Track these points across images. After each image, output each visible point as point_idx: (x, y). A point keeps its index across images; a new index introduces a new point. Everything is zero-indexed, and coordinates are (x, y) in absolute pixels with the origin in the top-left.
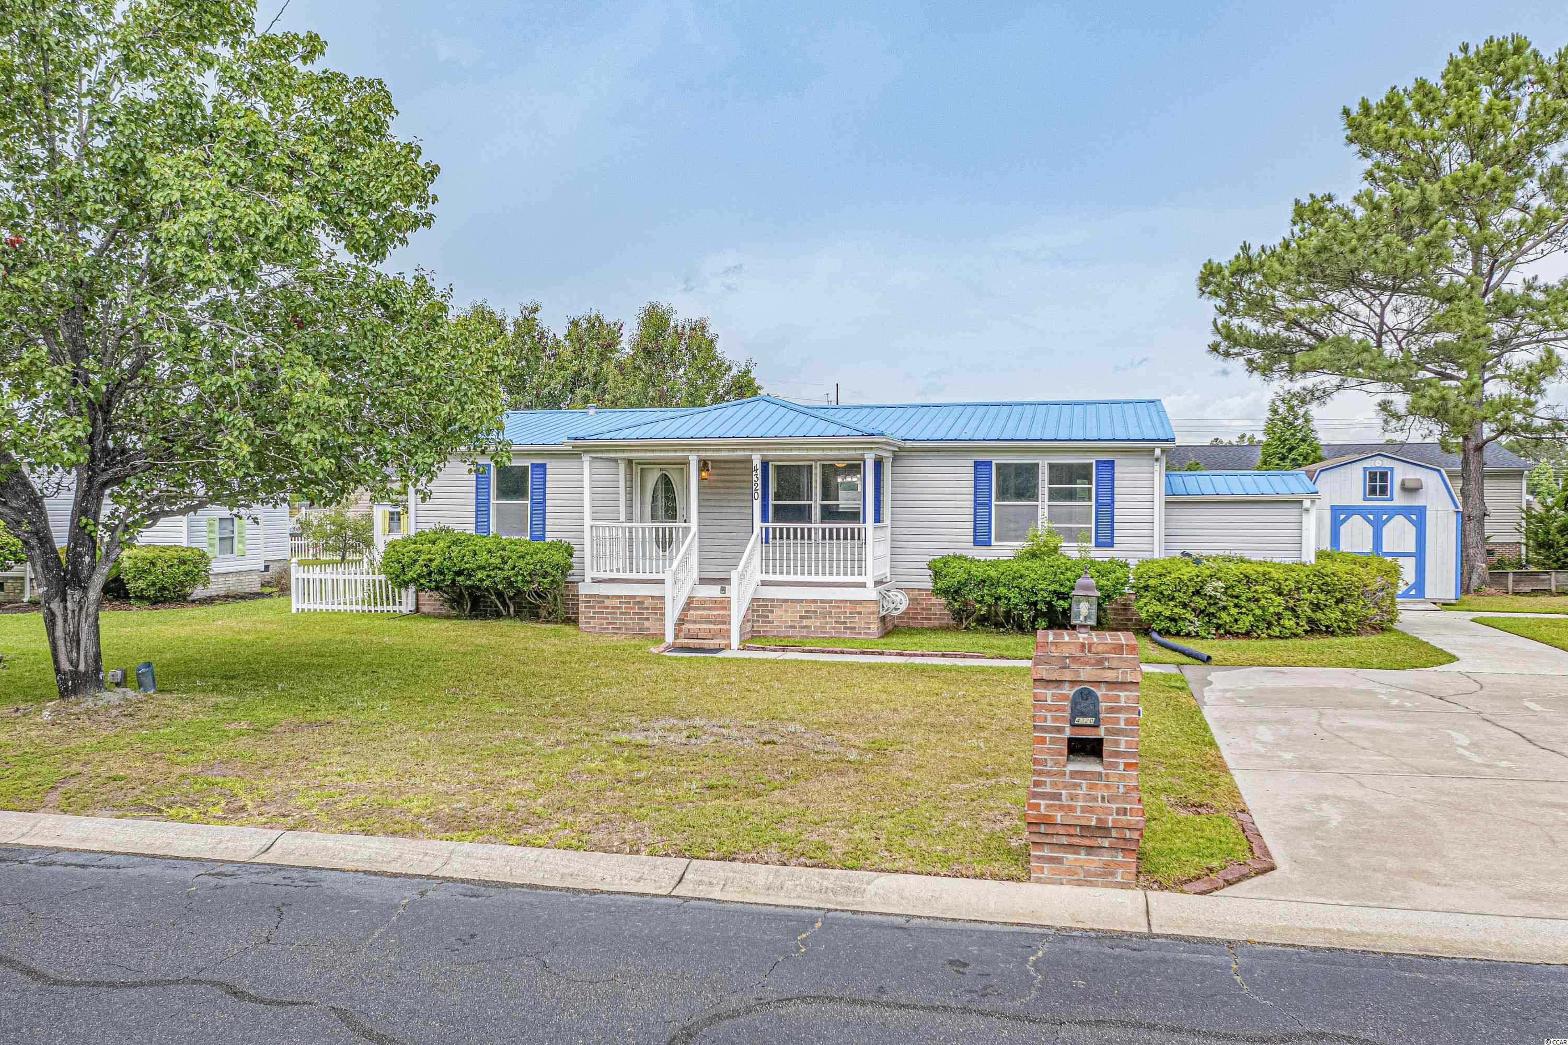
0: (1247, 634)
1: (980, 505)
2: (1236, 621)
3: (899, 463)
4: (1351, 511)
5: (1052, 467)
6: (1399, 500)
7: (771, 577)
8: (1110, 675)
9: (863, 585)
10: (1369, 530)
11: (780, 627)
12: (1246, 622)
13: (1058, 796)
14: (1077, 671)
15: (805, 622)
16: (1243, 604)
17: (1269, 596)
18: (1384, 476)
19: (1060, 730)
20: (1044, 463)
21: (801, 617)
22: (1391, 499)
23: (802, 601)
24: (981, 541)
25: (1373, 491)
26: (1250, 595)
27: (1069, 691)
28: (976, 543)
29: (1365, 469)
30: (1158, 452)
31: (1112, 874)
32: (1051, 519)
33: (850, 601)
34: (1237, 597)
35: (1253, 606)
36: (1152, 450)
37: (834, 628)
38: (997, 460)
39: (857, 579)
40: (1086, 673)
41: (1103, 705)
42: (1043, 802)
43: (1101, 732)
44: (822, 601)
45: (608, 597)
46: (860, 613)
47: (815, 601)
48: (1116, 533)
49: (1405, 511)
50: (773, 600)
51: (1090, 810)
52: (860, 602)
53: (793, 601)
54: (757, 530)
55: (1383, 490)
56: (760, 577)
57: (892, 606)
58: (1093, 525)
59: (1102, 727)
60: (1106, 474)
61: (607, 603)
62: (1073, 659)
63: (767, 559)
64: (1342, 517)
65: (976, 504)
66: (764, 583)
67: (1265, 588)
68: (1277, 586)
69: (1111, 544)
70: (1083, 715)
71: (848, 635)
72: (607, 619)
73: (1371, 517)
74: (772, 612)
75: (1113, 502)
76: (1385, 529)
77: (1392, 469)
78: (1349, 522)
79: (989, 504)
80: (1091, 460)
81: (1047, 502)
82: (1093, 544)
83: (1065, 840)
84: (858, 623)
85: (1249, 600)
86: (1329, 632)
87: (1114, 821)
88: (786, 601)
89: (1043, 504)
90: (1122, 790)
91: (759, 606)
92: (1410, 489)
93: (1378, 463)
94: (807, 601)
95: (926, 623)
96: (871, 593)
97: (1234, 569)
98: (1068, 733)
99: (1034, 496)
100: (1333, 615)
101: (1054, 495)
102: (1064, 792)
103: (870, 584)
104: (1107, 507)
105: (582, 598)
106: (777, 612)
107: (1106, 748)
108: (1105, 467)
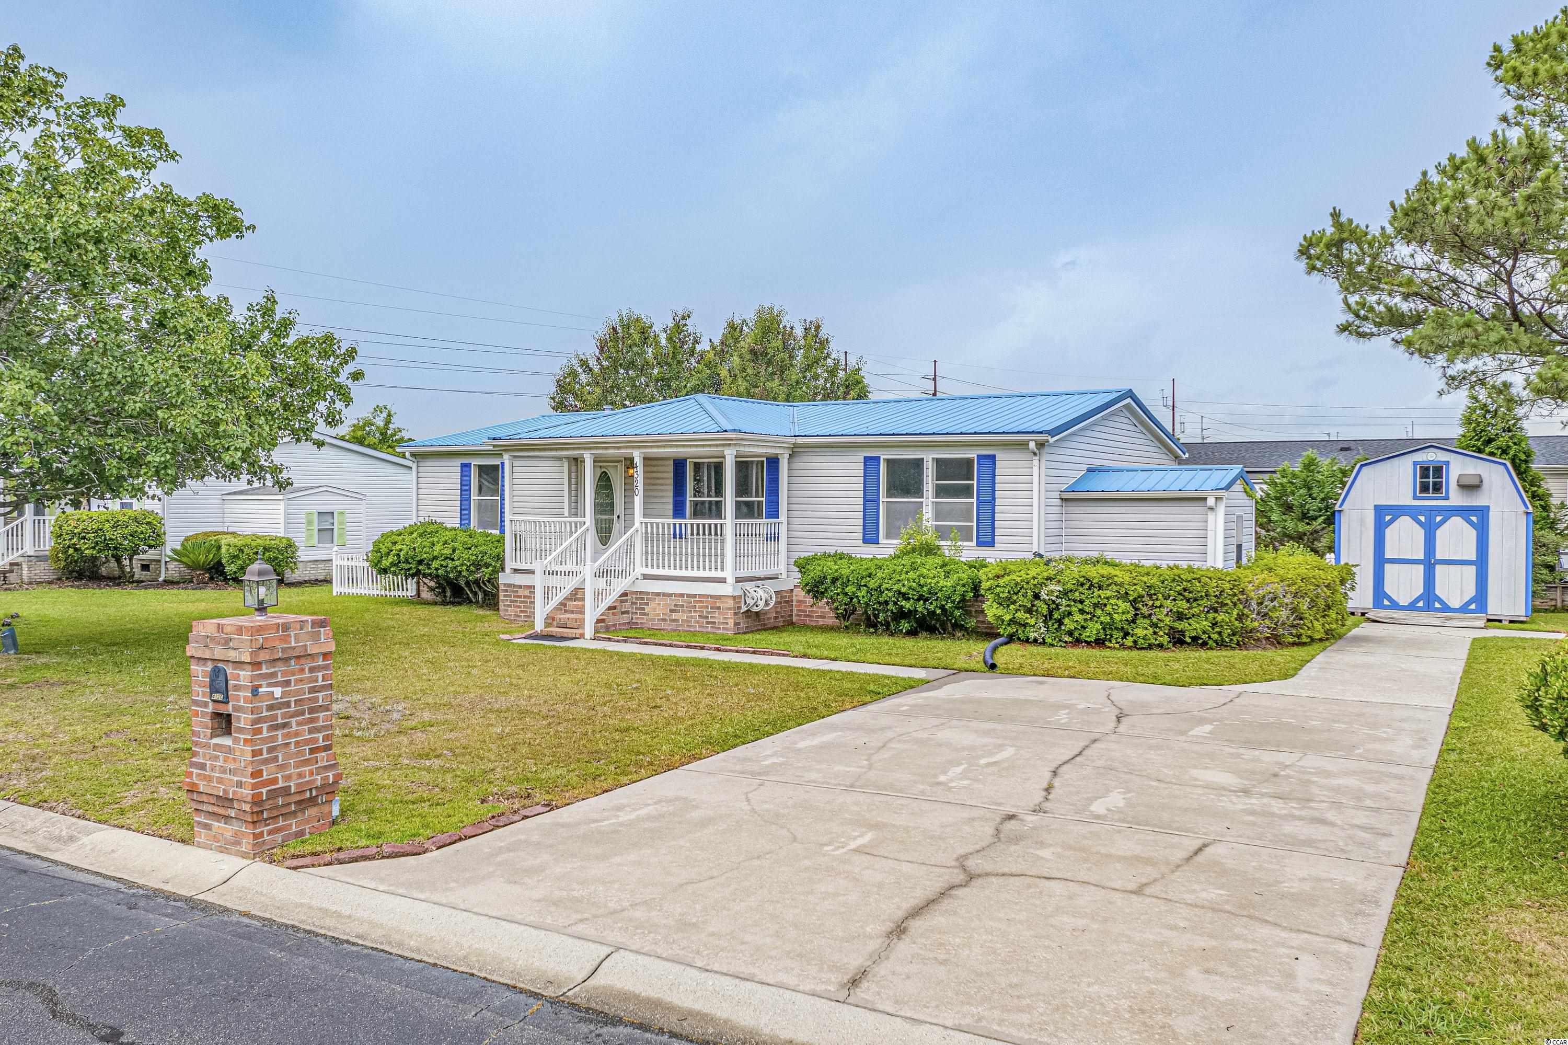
0: (1099, 643)
1: (870, 500)
2: (1084, 627)
3: (796, 460)
4: (1398, 511)
5: (938, 462)
6: (1456, 498)
7: (649, 571)
8: (232, 655)
9: (723, 581)
10: (1420, 533)
11: (653, 620)
12: (1093, 630)
13: (202, 766)
14: (212, 649)
15: (675, 616)
16: (1087, 609)
17: (1113, 601)
18: (1438, 471)
19: (206, 705)
20: (929, 458)
21: (671, 611)
22: (1447, 498)
23: (670, 595)
24: (870, 537)
25: (1425, 488)
26: (1095, 601)
27: (209, 667)
28: (865, 541)
29: (1415, 463)
30: (1032, 445)
31: (238, 843)
32: (938, 516)
33: (712, 596)
34: (1081, 602)
35: (1099, 612)
36: (1025, 444)
37: (698, 622)
38: (885, 455)
39: (719, 574)
40: (219, 652)
41: (231, 682)
42: (195, 771)
43: (229, 709)
44: (689, 596)
45: (520, 587)
46: (719, 608)
47: (682, 595)
48: (997, 532)
49: (1464, 512)
50: (647, 593)
51: (220, 781)
52: (719, 597)
53: (665, 595)
54: (637, 525)
55: (1437, 488)
56: (640, 570)
57: (752, 602)
58: (975, 524)
59: (231, 703)
60: (986, 470)
61: (520, 592)
62: (212, 638)
63: (647, 553)
64: (1388, 518)
65: (866, 501)
66: (646, 577)
67: (1109, 593)
68: (1122, 591)
69: (992, 544)
70: (217, 692)
71: (709, 630)
72: (519, 607)
73: (1422, 519)
74: (647, 604)
75: (994, 499)
76: (1439, 533)
77: (1447, 463)
78: (1396, 524)
79: (877, 501)
80: (972, 454)
81: (931, 499)
82: (975, 543)
83: (210, 808)
84: (718, 618)
85: (1096, 606)
86: (1198, 642)
87: (234, 792)
88: (658, 594)
89: (928, 501)
90: (243, 764)
91: (637, 598)
92: (1471, 486)
93: (1430, 456)
94: (676, 595)
95: (821, 622)
96: (727, 589)
97: (1074, 573)
98: (210, 709)
99: (919, 492)
100: (1196, 627)
101: (941, 491)
102: (208, 763)
103: (731, 580)
104: (989, 504)
105: (501, 588)
106: (652, 605)
107: (235, 724)
108: (987, 462)
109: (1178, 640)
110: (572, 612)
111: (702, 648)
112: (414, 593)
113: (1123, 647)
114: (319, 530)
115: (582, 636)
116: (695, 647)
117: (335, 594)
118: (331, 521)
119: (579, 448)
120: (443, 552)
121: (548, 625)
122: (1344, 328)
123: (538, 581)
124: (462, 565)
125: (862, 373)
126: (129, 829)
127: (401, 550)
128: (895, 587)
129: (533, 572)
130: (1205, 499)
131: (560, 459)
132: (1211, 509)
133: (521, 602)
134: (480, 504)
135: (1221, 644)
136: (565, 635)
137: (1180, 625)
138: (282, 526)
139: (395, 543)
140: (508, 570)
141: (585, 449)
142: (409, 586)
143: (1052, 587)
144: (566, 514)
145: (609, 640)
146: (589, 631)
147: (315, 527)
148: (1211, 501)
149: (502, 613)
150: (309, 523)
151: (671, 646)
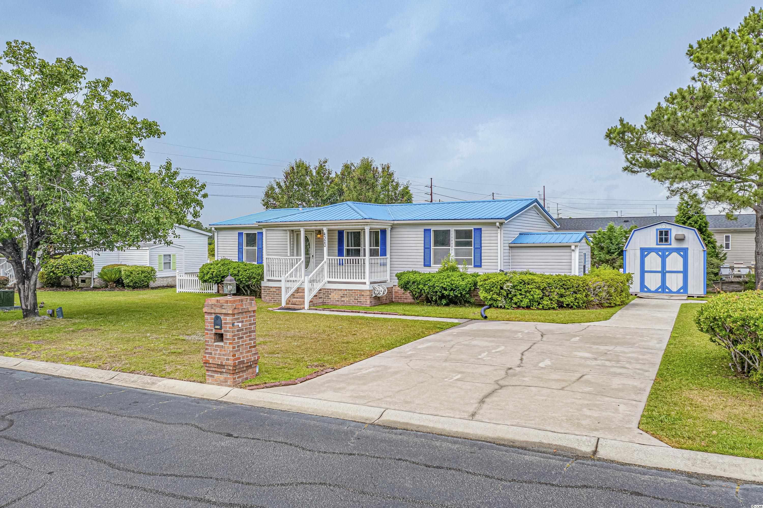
0: (528, 307)
1: (427, 248)
2: (521, 301)
3: (394, 230)
4: (650, 250)
5: (457, 232)
6: (674, 245)
7: (331, 280)
8: (224, 311)
9: (365, 283)
10: (659, 260)
11: (333, 301)
12: (525, 302)
13: (211, 354)
14: (215, 309)
15: (343, 299)
16: (523, 293)
17: (534, 290)
18: (667, 233)
19: (212, 330)
20: (452, 230)
21: (341, 297)
22: (670, 244)
23: (341, 290)
24: (427, 264)
25: (661, 240)
26: (526, 290)
27: (213, 316)
28: (425, 265)
29: (657, 230)
30: (498, 224)
31: (227, 382)
32: (457, 255)
33: (360, 290)
34: (520, 290)
35: (528, 294)
36: (495, 223)
37: (353, 301)
38: (433, 228)
39: (363, 281)
40: (218, 310)
41: (223, 322)
42: (207, 355)
43: (222, 331)
44: (349, 290)
45: (271, 287)
46: (363, 295)
47: (346, 290)
48: (483, 261)
49: (677, 250)
50: (330, 289)
51: (219, 358)
52: (363, 291)
53: (338, 290)
54: (325, 259)
55: (666, 240)
56: (327, 279)
57: (377, 292)
58: (473, 258)
59: (223, 330)
60: (478, 235)
61: (271, 290)
62: (215, 305)
63: (330, 272)
64: (646, 253)
65: (425, 248)
66: (329, 282)
67: (532, 286)
68: (538, 285)
69: (480, 266)
70: (217, 325)
71: (359, 305)
72: (271, 296)
73: (660, 253)
74: (330, 294)
75: (481, 247)
76: (667, 259)
77: (670, 229)
78: (649, 256)
79: (430, 248)
80: (472, 228)
81: (454, 247)
82: (473, 266)
83: (214, 369)
84: (362, 299)
85: (526, 292)
86: (569, 307)
87: (225, 363)
88: (335, 290)
89: (452, 248)
90: (228, 352)
91: (326, 292)
92: (680, 239)
93: (663, 227)
94: (343, 290)
95: (405, 301)
96: (367, 287)
97: (518, 278)
98: (214, 331)
99: (448, 244)
100: (567, 300)
101: (458, 244)
102: (213, 352)
103: (368, 283)
104: (479, 249)
105: (262, 288)
106: (332, 294)
107: (224, 337)
108: (478, 232)
109: (561, 306)
110: (297, 298)
111: (359, 312)
112: (216, 291)
113: (538, 309)
114: (164, 263)
115: (304, 308)
116: (355, 312)
117: (177, 292)
118: (169, 259)
119: (298, 226)
120: (234, 272)
121: (287, 304)
122: (625, 169)
123: (283, 285)
124: (243, 278)
125: (409, 189)
126: (176, 379)
127: (214, 272)
128: (441, 285)
129: (280, 281)
130: (570, 246)
131: (286, 230)
132: (573, 250)
133: (272, 294)
134: (247, 251)
135: (579, 307)
136: (296, 308)
137: (561, 300)
138: (148, 261)
139: (210, 269)
140: (265, 280)
141: (301, 226)
142: (214, 288)
143: (508, 284)
144: (289, 255)
145: (316, 309)
146: (307, 306)
147: (163, 262)
148: (573, 247)
149: (263, 299)
150: (160, 260)
151: (344, 311)
